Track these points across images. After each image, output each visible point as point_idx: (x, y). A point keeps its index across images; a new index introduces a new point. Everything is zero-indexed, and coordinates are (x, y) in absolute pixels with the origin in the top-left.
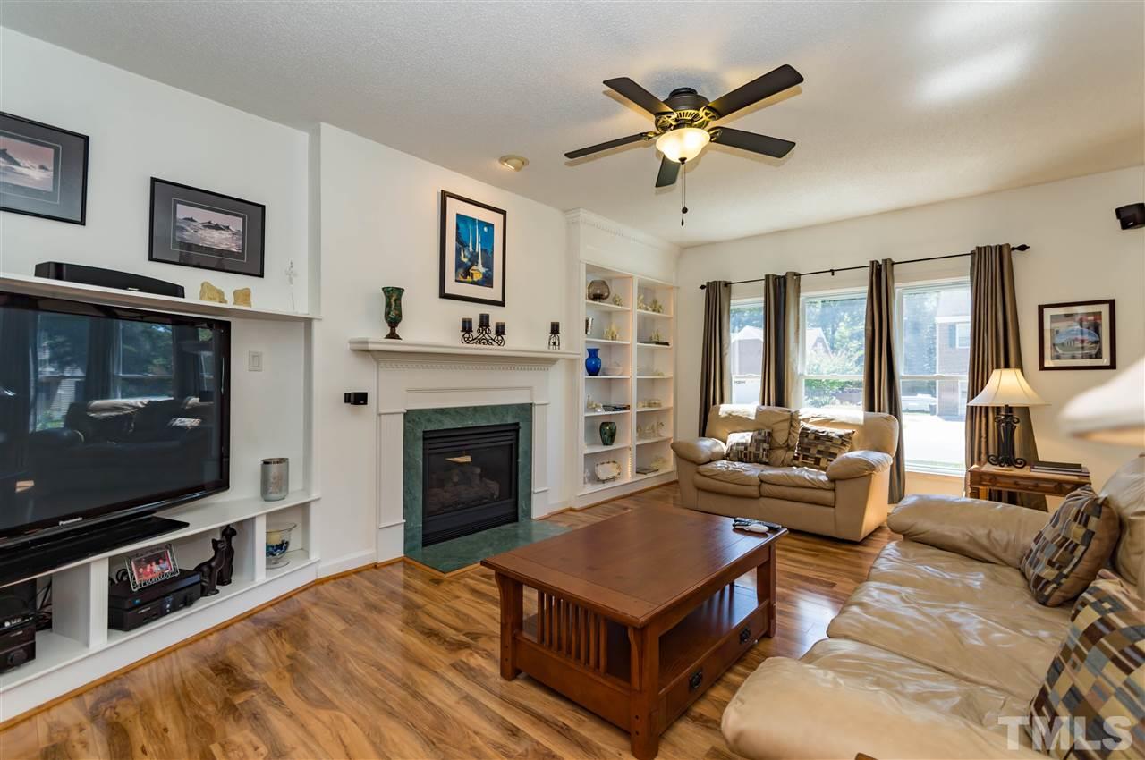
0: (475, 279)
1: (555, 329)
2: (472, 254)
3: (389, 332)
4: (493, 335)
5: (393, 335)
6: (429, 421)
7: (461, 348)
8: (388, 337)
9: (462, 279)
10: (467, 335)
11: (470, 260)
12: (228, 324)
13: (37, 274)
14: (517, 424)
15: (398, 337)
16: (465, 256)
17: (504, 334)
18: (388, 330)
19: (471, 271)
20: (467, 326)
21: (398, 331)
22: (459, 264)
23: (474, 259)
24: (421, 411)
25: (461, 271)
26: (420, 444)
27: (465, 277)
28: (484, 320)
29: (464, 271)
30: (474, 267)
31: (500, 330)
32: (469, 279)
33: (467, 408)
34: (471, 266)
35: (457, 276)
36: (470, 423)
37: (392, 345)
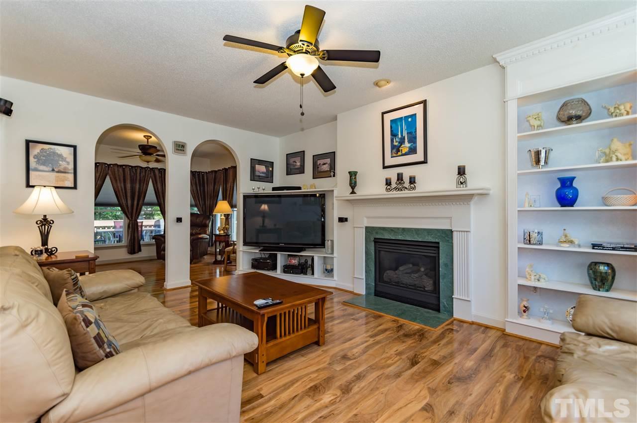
0: (404, 152)
1: (461, 171)
2: (401, 139)
3: (351, 191)
4: (407, 184)
5: (353, 192)
6: (377, 233)
7: (385, 195)
8: (351, 193)
9: (395, 155)
10: (389, 187)
11: (399, 143)
12: (324, 194)
13: (273, 190)
14: (438, 243)
15: (355, 193)
16: (396, 142)
17: (415, 183)
18: (351, 190)
19: (400, 149)
20: (388, 183)
21: (355, 190)
22: (393, 147)
23: (402, 142)
24: (373, 228)
25: (394, 151)
26: (373, 244)
27: (397, 153)
28: (400, 177)
29: (396, 150)
30: (403, 146)
31: (412, 180)
32: (400, 153)
33: (398, 229)
34: (400, 146)
35: (392, 154)
36: (400, 237)
37: (353, 197)
